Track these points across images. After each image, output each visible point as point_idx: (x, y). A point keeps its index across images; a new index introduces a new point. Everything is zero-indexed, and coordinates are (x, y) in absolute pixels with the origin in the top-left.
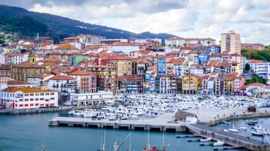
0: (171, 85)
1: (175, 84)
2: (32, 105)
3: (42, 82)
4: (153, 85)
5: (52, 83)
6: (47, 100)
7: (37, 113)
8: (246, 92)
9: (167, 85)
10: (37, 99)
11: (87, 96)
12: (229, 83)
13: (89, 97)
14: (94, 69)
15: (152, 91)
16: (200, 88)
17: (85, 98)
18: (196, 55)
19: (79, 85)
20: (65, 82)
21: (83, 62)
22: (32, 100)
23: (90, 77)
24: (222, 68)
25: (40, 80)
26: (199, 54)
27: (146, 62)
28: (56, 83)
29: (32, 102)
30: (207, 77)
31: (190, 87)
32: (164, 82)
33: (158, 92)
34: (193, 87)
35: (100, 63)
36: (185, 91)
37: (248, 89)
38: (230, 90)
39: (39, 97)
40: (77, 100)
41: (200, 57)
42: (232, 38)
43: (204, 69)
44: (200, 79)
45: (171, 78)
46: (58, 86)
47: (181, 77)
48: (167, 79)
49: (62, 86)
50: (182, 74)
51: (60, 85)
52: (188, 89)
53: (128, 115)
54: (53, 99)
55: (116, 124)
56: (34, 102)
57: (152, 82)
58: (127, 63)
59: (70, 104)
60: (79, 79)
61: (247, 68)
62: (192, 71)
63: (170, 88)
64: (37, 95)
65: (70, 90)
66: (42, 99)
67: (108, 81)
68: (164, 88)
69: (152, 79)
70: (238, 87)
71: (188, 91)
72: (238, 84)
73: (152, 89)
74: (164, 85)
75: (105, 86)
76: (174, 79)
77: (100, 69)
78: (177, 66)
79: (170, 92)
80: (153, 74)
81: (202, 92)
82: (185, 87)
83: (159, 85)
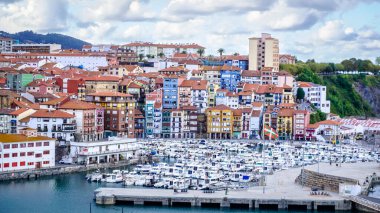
0: (189, 125)
1: (195, 123)
2: (15, 164)
3: (13, 123)
4: (160, 124)
5: (34, 124)
6: (38, 155)
7: (28, 179)
8: (315, 135)
9: (183, 124)
10: (23, 154)
11: (101, 147)
12: (286, 120)
13: (104, 149)
14: (97, 99)
15: (157, 135)
16: (236, 129)
17: (97, 150)
18: (217, 73)
19: (80, 128)
20: (60, 122)
21: (33, 84)
22: (15, 155)
23: (95, 113)
24: (268, 95)
25: (10, 118)
26: (222, 71)
27: (140, 84)
28: (42, 124)
29: (15, 160)
30: (247, 111)
31: (221, 127)
32: (177, 120)
33: (167, 136)
34: (227, 127)
35: (65, 86)
36: (213, 134)
37: (317, 130)
38: (288, 132)
39: (27, 150)
40: (86, 153)
41: (223, 76)
42: (269, 45)
43: (240, 97)
44: (236, 115)
45: (190, 111)
46: (46, 129)
47: (203, 111)
48: (183, 113)
49: (54, 130)
50: (204, 105)
51: (50, 128)
52: (217, 130)
53: (207, 181)
54: (47, 152)
55: (225, 199)
56: (19, 159)
57: (157, 119)
58: (110, 86)
59: (70, 161)
60: (79, 116)
61: (300, 95)
62: (219, 101)
63: (187, 129)
64: (22, 146)
65: (68, 137)
66: (30, 154)
67: (124, 119)
68: (177, 130)
69: (157, 114)
70: (302, 126)
71: (218, 134)
72: (302, 121)
73: (158, 131)
74: (177, 125)
75: (120, 128)
76: (194, 114)
77: (108, 99)
78: (197, 93)
79: (187, 135)
80: (157, 105)
81: (240, 135)
82: (214, 127)
83: (169, 125)
